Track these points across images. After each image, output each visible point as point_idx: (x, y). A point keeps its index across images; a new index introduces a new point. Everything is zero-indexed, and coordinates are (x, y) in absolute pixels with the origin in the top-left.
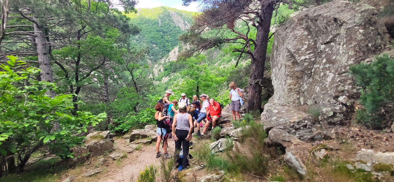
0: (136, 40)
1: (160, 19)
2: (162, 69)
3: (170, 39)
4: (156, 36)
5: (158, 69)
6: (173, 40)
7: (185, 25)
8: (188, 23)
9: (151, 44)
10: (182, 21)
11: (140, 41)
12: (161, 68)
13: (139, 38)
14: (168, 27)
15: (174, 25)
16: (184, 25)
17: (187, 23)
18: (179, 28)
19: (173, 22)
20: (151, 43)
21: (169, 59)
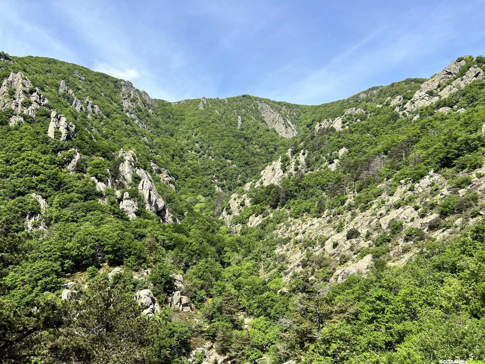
0: (195, 151)
1: (239, 117)
2: (248, 202)
3: (258, 150)
4: (232, 144)
5: (240, 202)
6: (263, 153)
7: (286, 127)
8: (293, 124)
9: (223, 159)
10: (281, 120)
11: (202, 152)
12: (244, 199)
13: (201, 147)
14: (254, 129)
15: (265, 127)
16: (283, 127)
17: (289, 123)
18: (275, 132)
19: (263, 121)
20: (223, 156)
21: (262, 183)
